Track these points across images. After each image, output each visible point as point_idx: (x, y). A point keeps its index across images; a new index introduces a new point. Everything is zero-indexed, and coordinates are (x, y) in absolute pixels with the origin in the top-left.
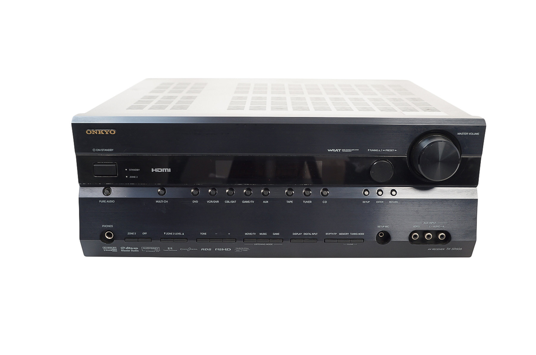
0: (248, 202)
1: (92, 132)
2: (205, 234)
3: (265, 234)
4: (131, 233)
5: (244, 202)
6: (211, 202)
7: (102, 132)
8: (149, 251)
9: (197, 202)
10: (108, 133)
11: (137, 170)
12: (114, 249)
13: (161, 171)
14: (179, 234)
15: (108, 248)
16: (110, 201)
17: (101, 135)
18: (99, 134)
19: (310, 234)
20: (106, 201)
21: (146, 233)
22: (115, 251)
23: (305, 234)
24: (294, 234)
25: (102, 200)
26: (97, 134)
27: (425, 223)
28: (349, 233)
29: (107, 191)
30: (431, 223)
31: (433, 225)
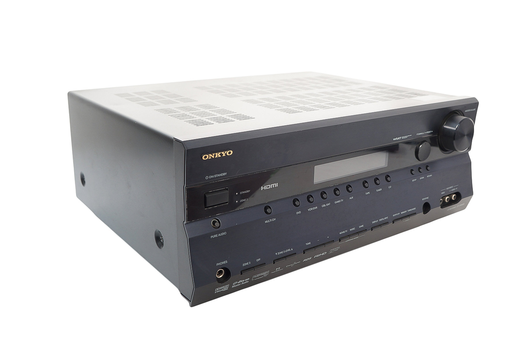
0: (339, 201)
1: (209, 156)
2: (310, 243)
3: (354, 229)
4: (246, 264)
5: (336, 202)
6: (312, 209)
7: (220, 154)
8: (258, 278)
9: (300, 212)
10: (225, 154)
11: (248, 191)
12: (225, 288)
13: (269, 188)
14: (289, 250)
15: (221, 288)
16: (222, 234)
17: (218, 158)
18: (215, 157)
20: (218, 235)
21: (260, 259)
22: (226, 290)
23: (381, 220)
24: (373, 222)
25: (213, 236)
26: (213, 157)
27: (447, 189)
28: (407, 210)
29: (216, 223)
30: (450, 188)
31: (452, 189)
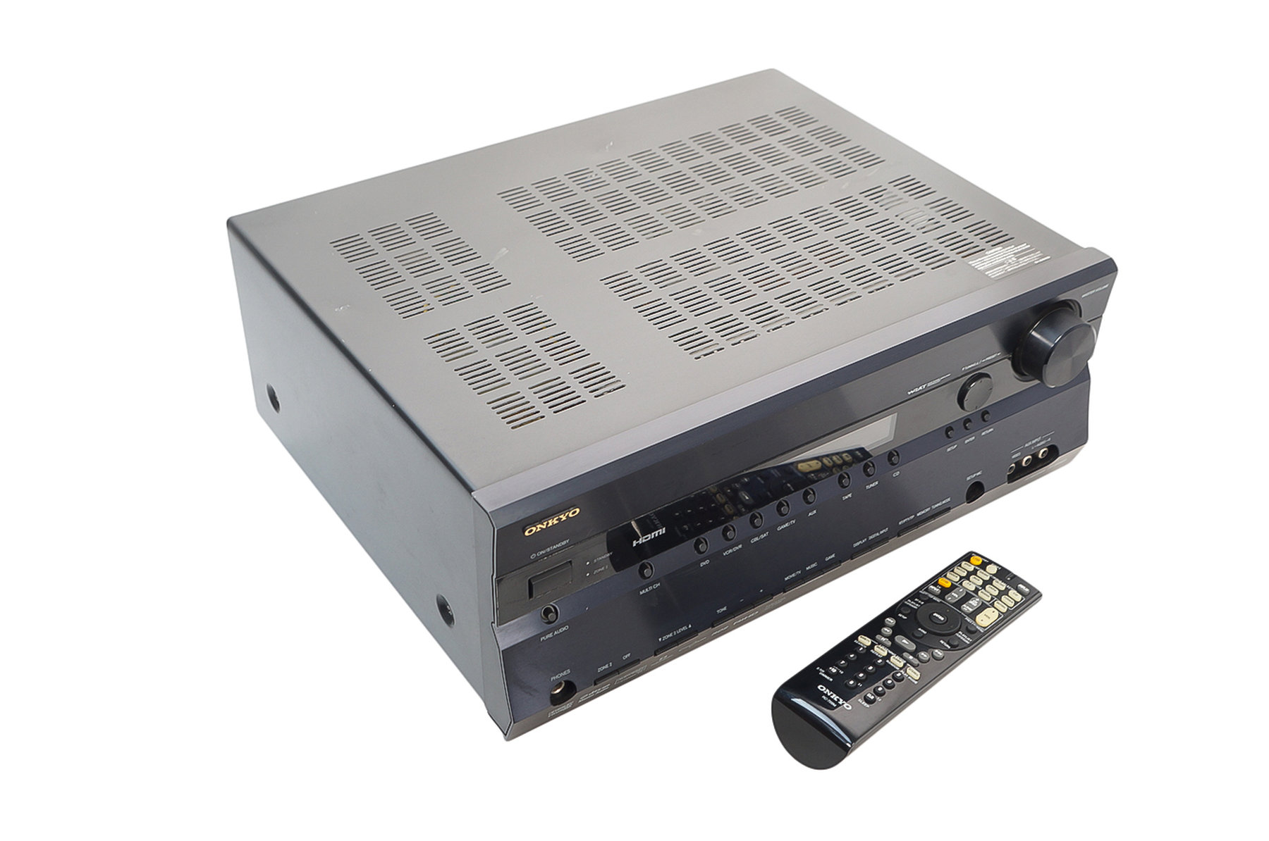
0: (787, 525)
1: (536, 528)
2: (725, 608)
3: (814, 565)
5: (779, 529)
6: (730, 551)
7: (556, 520)
9: (707, 562)
10: (566, 517)
11: (609, 554)
12: (568, 706)
13: (649, 539)
14: (685, 628)
15: (559, 709)
16: (560, 630)
18: (548, 526)
19: (878, 534)
20: (554, 634)
21: (629, 655)
23: (871, 537)
24: (855, 545)
25: (545, 636)
26: (545, 527)
27: (1026, 445)
28: (931, 507)
29: (551, 614)
30: (1034, 442)
31: (1037, 443)
